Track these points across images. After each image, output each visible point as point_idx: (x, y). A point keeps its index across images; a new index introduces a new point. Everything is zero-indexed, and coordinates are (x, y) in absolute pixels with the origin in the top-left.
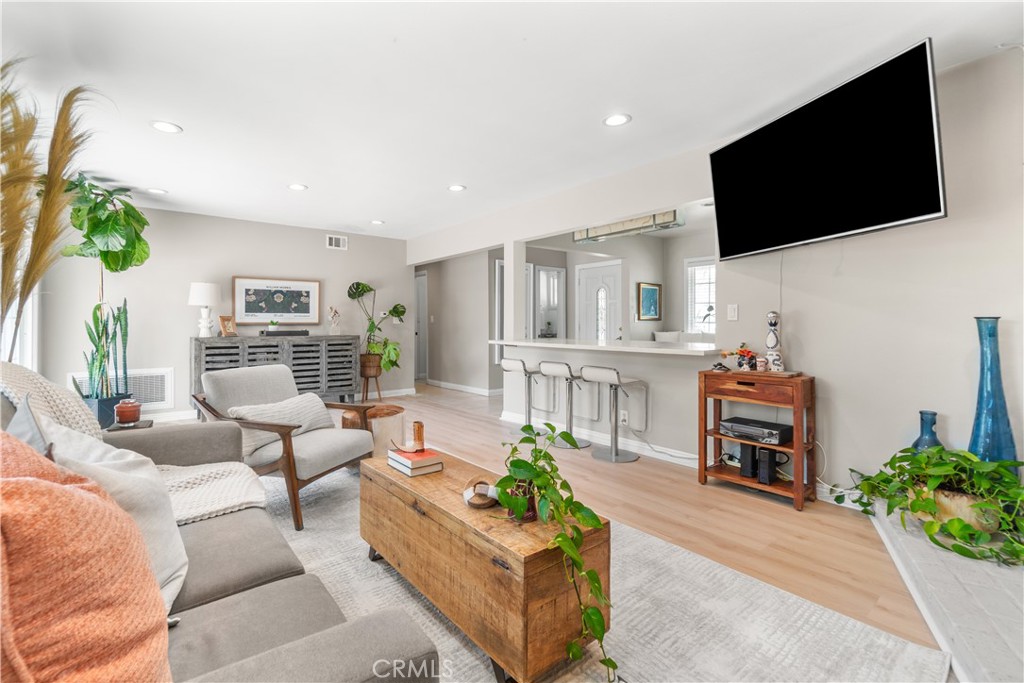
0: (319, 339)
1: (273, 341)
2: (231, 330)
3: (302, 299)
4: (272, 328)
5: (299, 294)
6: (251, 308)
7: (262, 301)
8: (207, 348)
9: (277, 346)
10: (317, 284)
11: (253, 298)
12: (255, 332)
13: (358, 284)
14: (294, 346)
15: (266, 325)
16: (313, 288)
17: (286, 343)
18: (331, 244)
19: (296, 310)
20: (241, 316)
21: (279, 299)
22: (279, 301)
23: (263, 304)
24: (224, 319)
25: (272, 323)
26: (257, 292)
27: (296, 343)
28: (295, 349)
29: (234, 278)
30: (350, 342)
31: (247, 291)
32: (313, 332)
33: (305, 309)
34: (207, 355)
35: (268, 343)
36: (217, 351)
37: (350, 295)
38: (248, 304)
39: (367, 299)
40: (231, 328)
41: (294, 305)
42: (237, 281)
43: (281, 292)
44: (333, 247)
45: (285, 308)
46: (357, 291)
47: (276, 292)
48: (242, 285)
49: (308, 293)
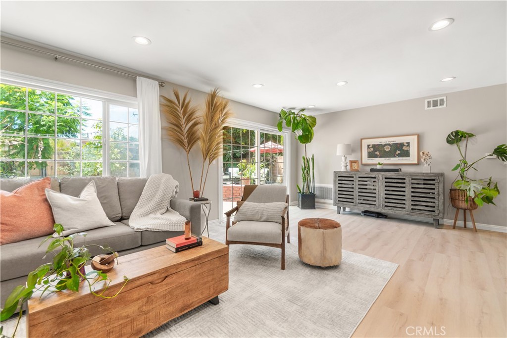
0: (406, 174)
1: (373, 174)
2: (356, 168)
3: (404, 148)
4: (379, 167)
5: (402, 145)
6: (371, 155)
7: (376, 151)
8: (339, 177)
9: (375, 178)
10: (416, 137)
11: (372, 149)
12: (368, 168)
13: (457, 133)
14: (386, 178)
15: (376, 165)
16: (413, 140)
17: (381, 176)
18: (429, 106)
19: (400, 155)
20: (366, 160)
21: (387, 149)
22: (387, 150)
23: (377, 153)
24: (351, 162)
25: (380, 164)
26: (374, 146)
27: (387, 177)
28: (387, 180)
29: (362, 139)
30: (433, 178)
31: (368, 146)
32: (405, 169)
33: (406, 154)
34: (339, 180)
35: (369, 176)
36: (343, 178)
37: (448, 141)
38: (369, 153)
39: (463, 144)
40: (355, 166)
41: (398, 152)
42: (363, 141)
43: (389, 145)
44: (432, 108)
45: (391, 154)
46: (456, 138)
47: (386, 145)
48: (365, 143)
49: (408, 143)
